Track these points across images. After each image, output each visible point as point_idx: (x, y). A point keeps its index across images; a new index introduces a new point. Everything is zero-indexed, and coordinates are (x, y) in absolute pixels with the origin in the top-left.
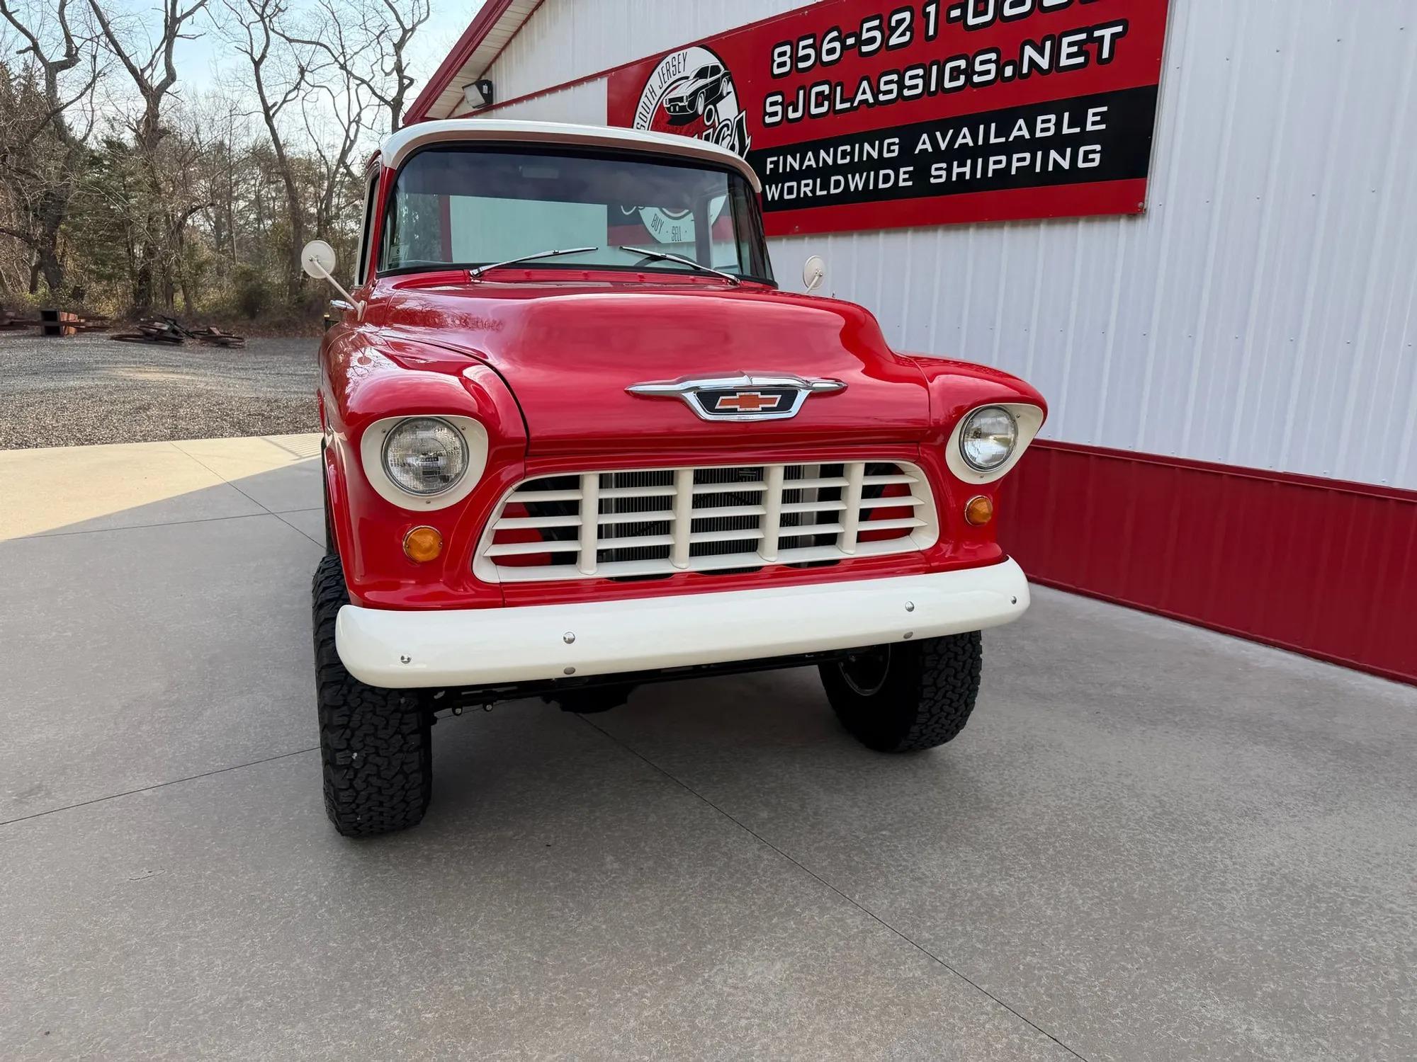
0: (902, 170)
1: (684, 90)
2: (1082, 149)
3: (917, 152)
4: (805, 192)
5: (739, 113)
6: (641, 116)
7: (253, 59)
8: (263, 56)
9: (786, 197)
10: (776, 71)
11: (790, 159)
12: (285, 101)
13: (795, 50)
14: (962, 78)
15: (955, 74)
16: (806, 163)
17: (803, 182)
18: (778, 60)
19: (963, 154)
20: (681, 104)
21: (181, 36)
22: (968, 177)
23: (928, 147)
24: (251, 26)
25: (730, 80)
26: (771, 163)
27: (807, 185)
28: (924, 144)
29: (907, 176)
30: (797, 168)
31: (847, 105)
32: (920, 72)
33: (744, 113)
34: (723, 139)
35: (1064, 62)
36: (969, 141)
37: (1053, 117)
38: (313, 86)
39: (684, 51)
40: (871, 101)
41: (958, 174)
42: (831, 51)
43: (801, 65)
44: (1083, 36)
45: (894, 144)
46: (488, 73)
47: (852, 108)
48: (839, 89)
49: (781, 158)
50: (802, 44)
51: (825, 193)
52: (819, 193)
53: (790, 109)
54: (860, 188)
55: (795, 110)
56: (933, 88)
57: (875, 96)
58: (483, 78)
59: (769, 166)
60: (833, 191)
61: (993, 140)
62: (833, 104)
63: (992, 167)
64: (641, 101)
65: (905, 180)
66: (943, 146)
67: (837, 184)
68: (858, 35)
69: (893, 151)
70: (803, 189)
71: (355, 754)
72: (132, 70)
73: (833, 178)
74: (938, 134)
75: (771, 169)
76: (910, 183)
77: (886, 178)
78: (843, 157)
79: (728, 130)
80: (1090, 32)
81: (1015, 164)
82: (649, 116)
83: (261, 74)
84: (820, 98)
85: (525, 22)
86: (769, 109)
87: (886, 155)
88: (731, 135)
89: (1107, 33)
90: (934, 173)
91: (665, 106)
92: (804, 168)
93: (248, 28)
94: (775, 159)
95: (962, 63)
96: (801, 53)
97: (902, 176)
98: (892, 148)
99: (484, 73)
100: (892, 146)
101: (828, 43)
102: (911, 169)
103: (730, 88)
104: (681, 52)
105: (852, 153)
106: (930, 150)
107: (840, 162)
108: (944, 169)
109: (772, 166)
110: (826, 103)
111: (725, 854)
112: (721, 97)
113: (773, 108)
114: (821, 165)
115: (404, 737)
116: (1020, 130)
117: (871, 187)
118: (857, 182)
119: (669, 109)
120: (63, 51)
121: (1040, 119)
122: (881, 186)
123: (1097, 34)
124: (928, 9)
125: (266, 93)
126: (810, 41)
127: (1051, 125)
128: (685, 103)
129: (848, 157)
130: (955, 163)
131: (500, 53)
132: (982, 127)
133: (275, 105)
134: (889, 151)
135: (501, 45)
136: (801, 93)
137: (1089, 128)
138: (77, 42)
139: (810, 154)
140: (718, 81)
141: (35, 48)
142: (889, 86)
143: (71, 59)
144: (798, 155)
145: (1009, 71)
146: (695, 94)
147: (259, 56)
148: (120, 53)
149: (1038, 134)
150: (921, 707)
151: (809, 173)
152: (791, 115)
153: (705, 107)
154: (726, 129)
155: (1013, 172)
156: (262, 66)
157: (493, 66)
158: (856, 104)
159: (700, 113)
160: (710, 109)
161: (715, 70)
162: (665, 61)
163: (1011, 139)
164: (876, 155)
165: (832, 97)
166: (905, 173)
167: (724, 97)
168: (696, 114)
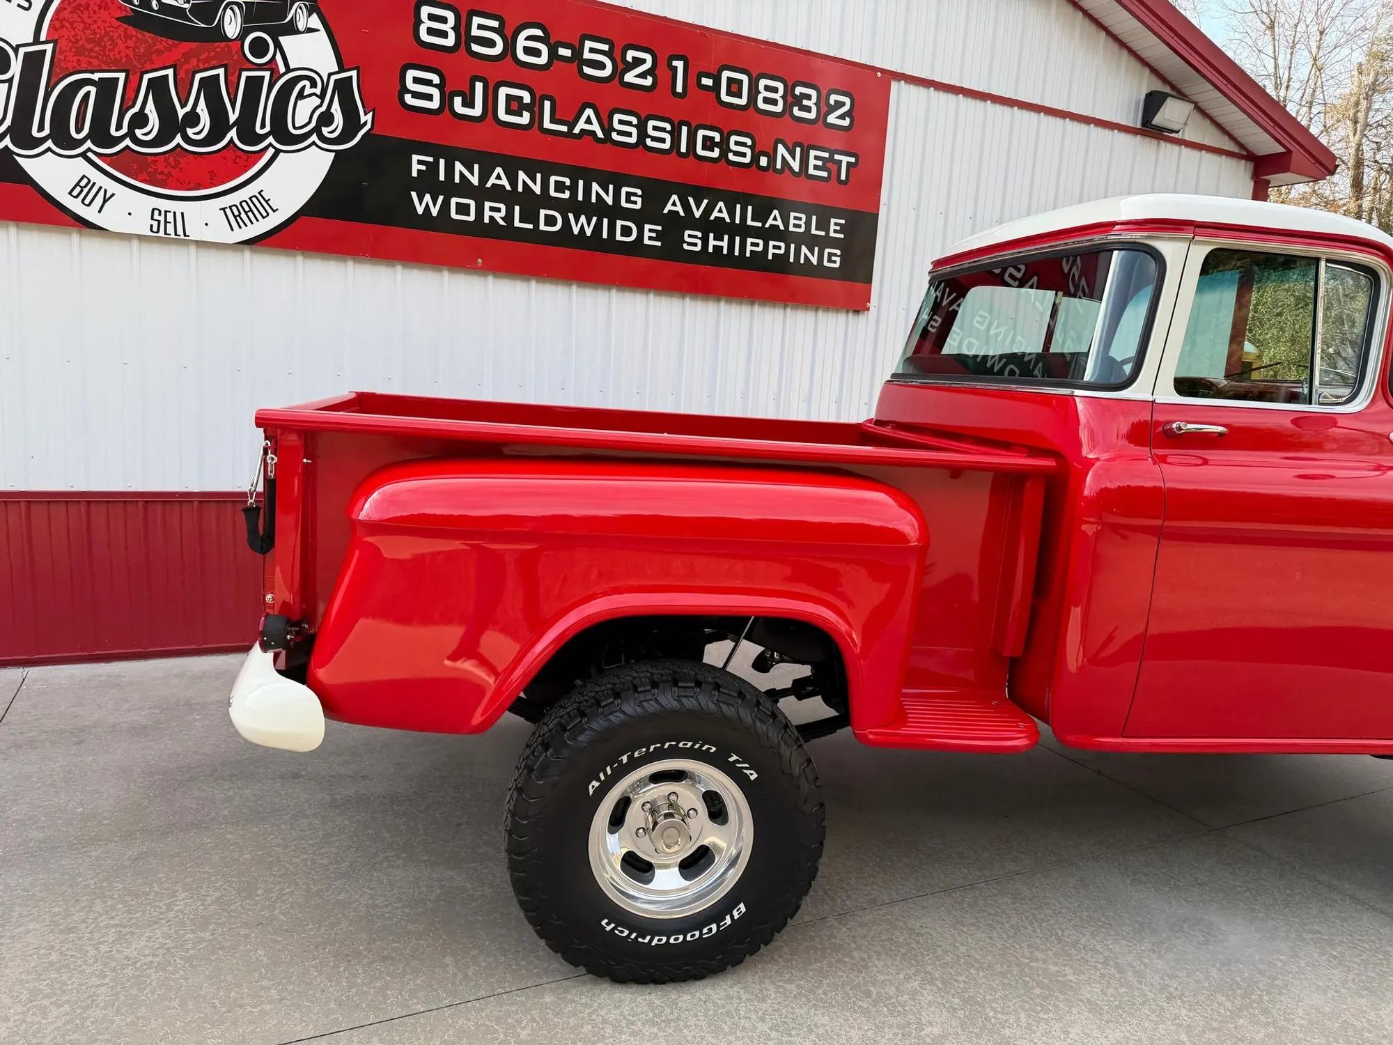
0: (647, 226)
2: (827, 251)
3: (665, 211)
4: (491, 218)
5: (342, 69)
10: (428, 38)
11: (458, 167)
13: (464, 23)
14: (717, 150)
15: (708, 144)
16: (492, 181)
17: (487, 204)
18: (429, 23)
19: (719, 228)
22: (725, 252)
23: (679, 208)
25: (312, 10)
26: (418, 163)
27: (495, 210)
28: (674, 205)
29: (653, 234)
30: (474, 184)
31: (564, 129)
32: (665, 126)
33: (354, 73)
34: (301, 96)
35: (811, 171)
36: (725, 215)
37: (803, 216)
40: (600, 135)
41: (714, 245)
42: (532, 52)
43: (477, 48)
44: (826, 155)
45: (637, 195)
47: (569, 133)
48: (547, 104)
49: (441, 160)
50: (478, 21)
51: (528, 226)
52: (516, 224)
53: (458, 101)
54: (587, 233)
55: (469, 103)
56: (682, 149)
57: (605, 132)
59: (416, 167)
60: (542, 227)
61: (749, 222)
62: (537, 117)
63: (749, 248)
65: (650, 238)
66: (697, 214)
67: (548, 218)
68: (578, 52)
70: (487, 214)
73: (543, 212)
74: (691, 200)
75: (419, 172)
76: (658, 244)
77: (624, 230)
78: (557, 190)
79: (314, 85)
80: (832, 153)
81: (771, 251)
84: (515, 106)
86: (413, 86)
87: (622, 204)
88: (322, 96)
89: (845, 160)
90: (687, 239)
92: (487, 186)
94: (429, 159)
95: (717, 137)
96: (476, 32)
97: (647, 234)
98: (633, 198)
100: (632, 196)
101: (528, 38)
102: (659, 228)
103: (315, 21)
105: (574, 190)
106: (682, 214)
107: (552, 194)
108: (699, 238)
109: (424, 169)
110: (526, 115)
112: (292, 29)
113: (423, 87)
114: (519, 190)
116: (775, 219)
117: (605, 236)
118: (582, 225)
121: (792, 215)
122: (618, 237)
123: (837, 157)
124: (675, 63)
126: (494, 24)
127: (802, 223)
128: (182, 4)
129: (566, 192)
130: (711, 235)
132: (738, 207)
134: (628, 200)
136: (479, 86)
137: (832, 234)
139: (498, 171)
142: (623, 127)
144: (475, 166)
145: (764, 161)
149: (791, 229)
151: (500, 195)
152: (460, 109)
153: (244, 33)
154: (306, 83)
155: (770, 257)
158: (576, 131)
159: (231, 35)
160: (261, 39)
163: (767, 226)
164: (609, 200)
165: (536, 109)
166: (650, 230)
167: (298, 32)
168: (218, 34)
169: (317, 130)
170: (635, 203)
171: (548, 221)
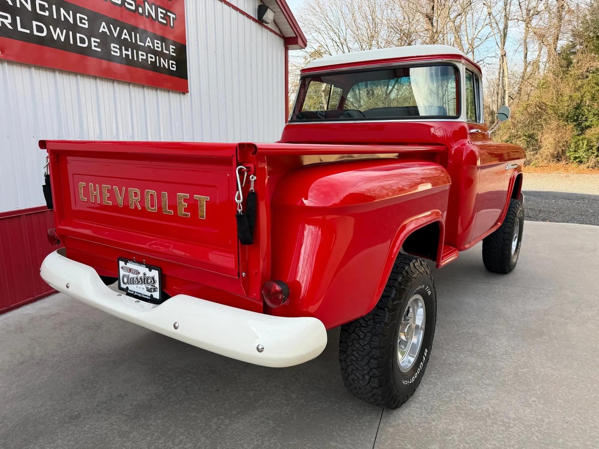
0: (93, 39)
2: (170, 61)
3: (100, 31)
4: (2, 23)
19: (126, 44)
22: (130, 58)
23: (106, 30)
29: (96, 44)
35: (160, 19)
36: (128, 37)
37: (160, 43)
41: (125, 54)
44: (164, 12)
45: (84, 19)
51: (27, 31)
52: (19, 29)
54: (62, 39)
60: (36, 33)
61: (139, 43)
63: (140, 57)
65: (95, 46)
66: (116, 35)
73: (35, 23)
74: (111, 26)
76: (99, 50)
77: (81, 40)
78: (41, 9)
80: (166, 11)
81: (150, 59)
87: (79, 24)
89: (172, 16)
90: (112, 48)
97: (93, 44)
98: (84, 21)
102: (99, 41)
107: (38, 11)
108: (118, 49)
114: (18, 5)
116: (149, 42)
117: (72, 42)
118: (58, 34)
121: (155, 41)
122: (79, 44)
123: (169, 14)
127: (159, 46)
129: (46, 11)
130: (123, 48)
132: (133, 33)
134: (81, 22)
145: (140, 10)
149: (156, 48)
155: (150, 63)
163: (146, 45)
164: (71, 20)
166: (95, 42)
170: (85, 24)
171: (38, 29)
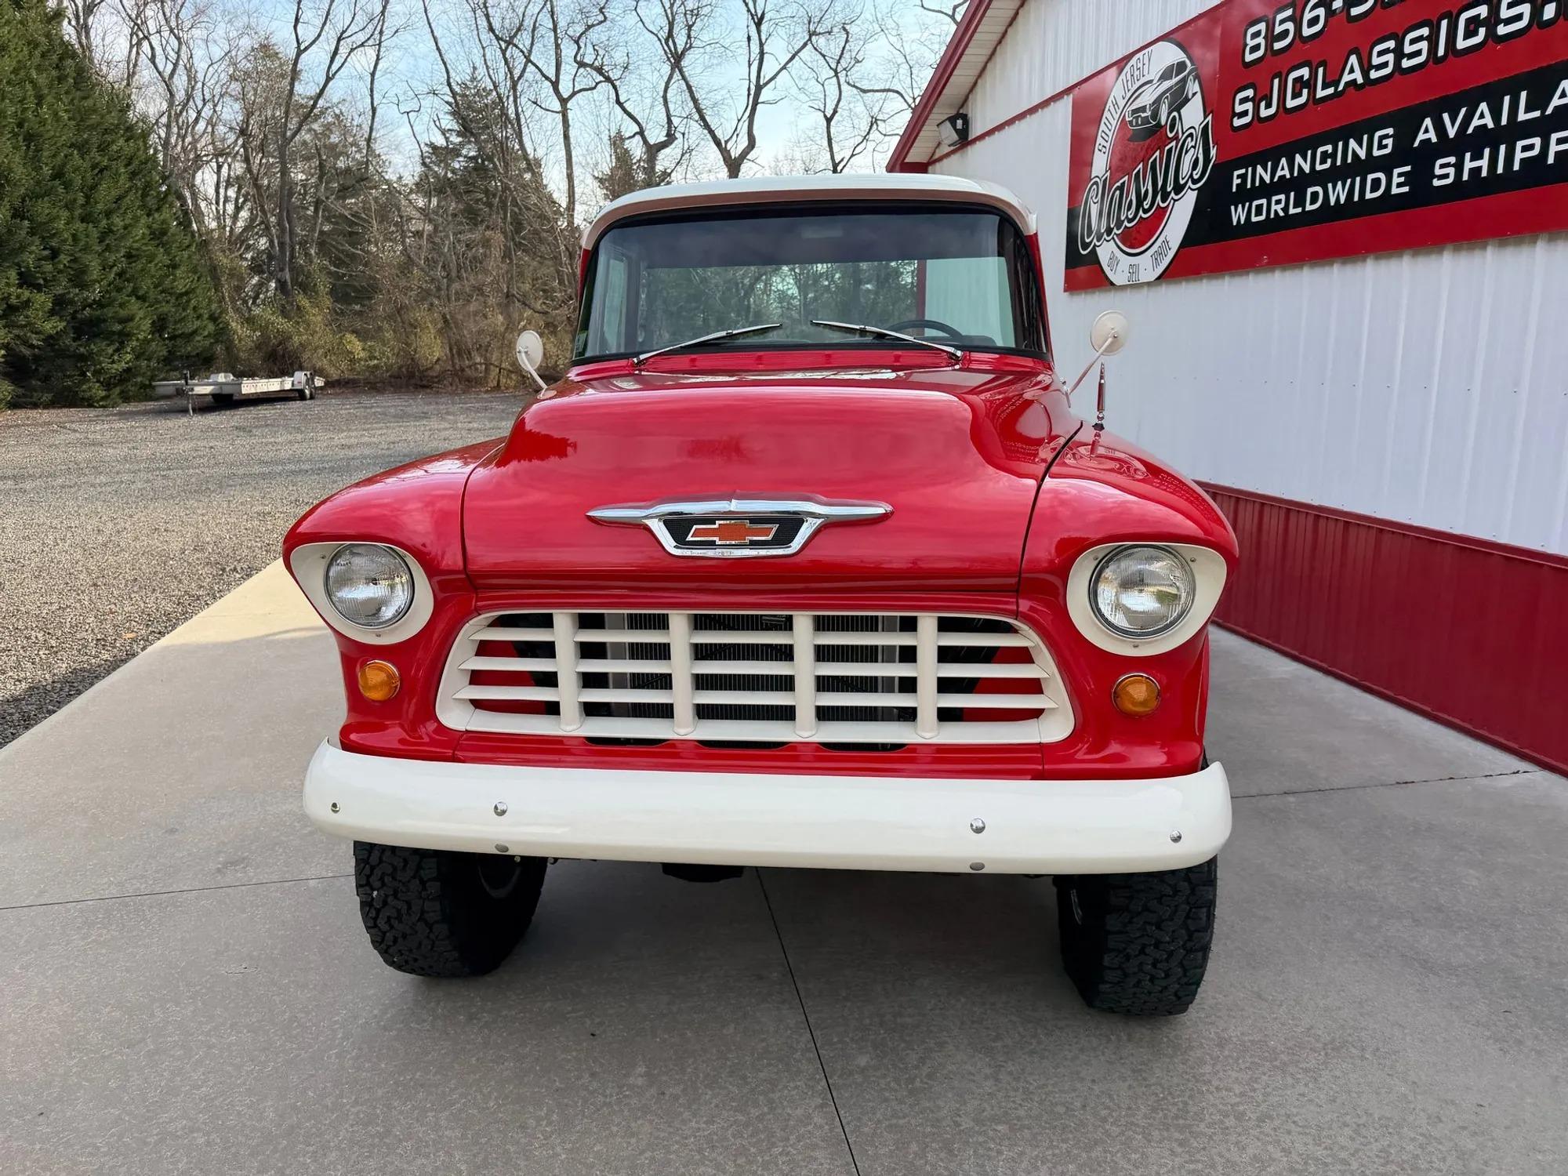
0: (1396, 171)
1: (1147, 98)
3: (1416, 144)
4: (1276, 211)
5: (1205, 117)
6: (1103, 135)
7: (825, 116)
8: (835, 112)
9: (1254, 219)
10: (1249, 58)
11: (1259, 169)
12: (853, 155)
13: (1270, 27)
14: (1482, 31)
15: (1472, 27)
16: (1279, 173)
17: (1275, 198)
18: (1251, 43)
19: (1479, 142)
20: (1143, 115)
21: (763, 103)
22: (1484, 173)
23: (1432, 136)
24: (826, 83)
25: (1197, 77)
26: (1239, 177)
27: (1278, 202)
28: (1427, 132)
29: (1402, 179)
30: (1268, 181)
31: (1331, 91)
32: (1425, 31)
33: (1210, 118)
34: (1187, 152)
36: (1488, 121)
38: (885, 135)
39: (1149, 49)
40: (1360, 81)
41: (1471, 170)
42: (1314, 21)
43: (1278, 46)
45: (1386, 136)
46: (965, 107)
47: (1336, 94)
48: (1321, 70)
49: (1250, 169)
50: (1280, 17)
51: (1299, 210)
52: (1292, 211)
53: (1263, 104)
54: (1342, 200)
55: (1269, 106)
56: (1441, 52)
57: (1365, 73)
58: (961, 112)
59: (1236, 181)
60: (1309, 207)
61: (1522, 116)
62: (1313, 92)
63: (1519, 155)
64: (1104, 117)
65: (1399, 185)
66: (1452, 133)
67: (1315, 195)
69: (1386, 146)
70: (1274, 207)
71: (375, 893)
72: (718, 143)
73: (1310, 190)
74: (1446, 116)
75: (1237, 185)
76: (1406, 189)
77: (1376, 184)
78: (1323, 162)
79: (1192, 140)
81: (1554, 149)
82: (1110, 134)
83: (832, 130)
84: (1298, 85)
85: (1000, 42)
86: (1239, 109)
87: (1376, 153)
88: (1195, 147)
90: (1438, 171)
91: (1127, 119)
92: (1276, 180)
93: (823, 85)
94: (1243, 171)
95: (1483, 11)
96: (1278, 29)
97: (1396, 180)
98: (1385, 142)
99: (962, 106)
100: (1384, 141)
101: (1311, 10)
102: (1408, 168)
103: (1196, 87)
104: (1146, 51)
105: (1334, 155)
106: (1434, 140)
107: (1319, 167)
108: (1453, 166)
109: (1239, 181)
110: (1305, 92)
111: (771, 1102)
112: (1187, 100)
113: (1243, 105)
114: (1296, 174)
115: (423, 883)
116: (1563, 96)
117: (1356, 198)
118: (1338, 193)
119: (1131, 122)
120: (664, 133)
122: (1369, 196)
125: (836, 148)
126: (1289, 12)
128: (1148, 113)
129: (1329, 161)
130: (1468, 155)
131: (975, 83)
132: (1507, 99)
133: (842, 160)
134: (1381, 147)
135: (976, 72)
136: (1276, 81)
138: (676, 121)
139: (1283, 161)
140: (1184, 81)
141: (641, 133)
142: (1383, 57)
143: (671, 138)
144: (1270, 164)
145: (1550, 11)
146: (1157, 102)
147: (831, 112)
148: (707, 126)
150: (1107, 960)
151: (1282, 186)
152: (1264, 113)
153: (1169, 114)
154: (1189, 139)
155: (1551, 160)
156: (832, 123)
157: (970, 96)
158: (1341, 88)
159: (1163, 123)
160: (1174, 116)
161: (1181, 66)
162: (1130, 64)
163: (1549, 111)
164: (1363, 154)
165: (1312, 82)
166: (1400, 175)
167: (1189, 100)
168: (1159, 125)
169: (1191, 176)
171: (1314, 199)
